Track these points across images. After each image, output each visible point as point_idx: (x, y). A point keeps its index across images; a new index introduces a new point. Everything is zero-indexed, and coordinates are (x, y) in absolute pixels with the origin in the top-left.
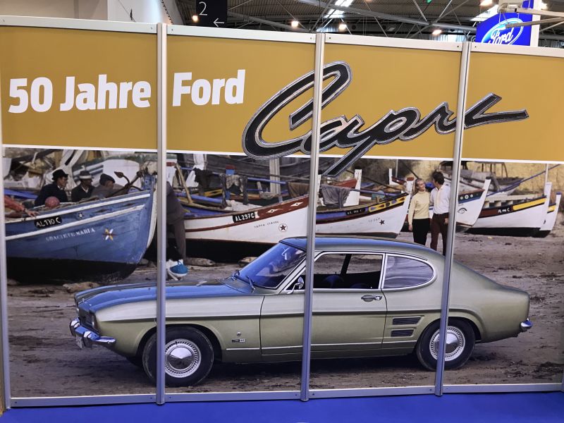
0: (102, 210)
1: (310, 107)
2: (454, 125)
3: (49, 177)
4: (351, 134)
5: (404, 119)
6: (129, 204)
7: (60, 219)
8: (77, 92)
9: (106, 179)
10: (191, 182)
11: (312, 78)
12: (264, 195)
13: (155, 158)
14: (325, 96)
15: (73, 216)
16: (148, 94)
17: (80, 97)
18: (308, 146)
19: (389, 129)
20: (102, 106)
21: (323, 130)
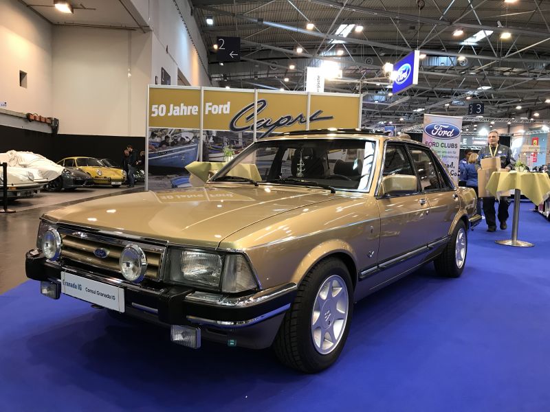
0: (181, 150)
1: (253, 115)
2: (305, 121)
3: (163, 138)
4: (268, 124)
5: (287, 119)
6: (190, 148)
7: (167, 153)
8: (174, 109)
9: (182, 139)
10: (211, 140)
11: (253, 104)
12: (237, 145)
13: (199, 132)
14: (258, 111)
15: (171, 152)
16: (197, 110)
17: (175, 111)
18: (252, 128)
19: (281, 123)
20: (182, 114)
21: (257, 123)
